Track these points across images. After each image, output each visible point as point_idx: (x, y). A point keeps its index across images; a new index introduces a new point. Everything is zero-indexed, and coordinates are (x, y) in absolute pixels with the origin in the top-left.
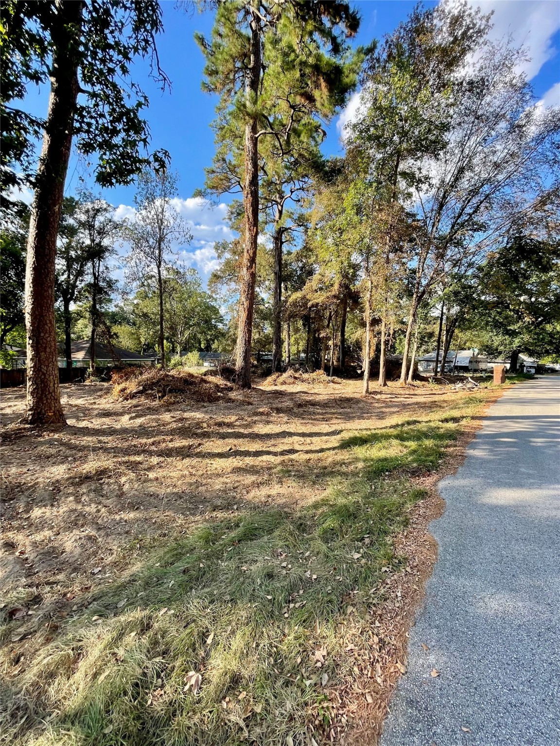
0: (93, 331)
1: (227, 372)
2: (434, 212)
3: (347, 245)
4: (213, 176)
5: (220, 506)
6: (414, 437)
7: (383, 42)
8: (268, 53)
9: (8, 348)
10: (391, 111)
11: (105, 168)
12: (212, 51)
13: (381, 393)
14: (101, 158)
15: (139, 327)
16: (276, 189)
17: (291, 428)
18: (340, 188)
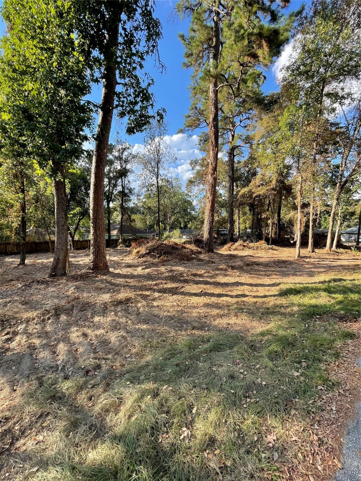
0: (122, 218)
1: (198, 242)
2: (355, 120)
3: (282, 153)
4: (189, 119)
5: (197, 327)
6: (340, 291)
7: (310, 4)
8: (225, 34)
9: (81, 228)
10: (317, 52)
11: (131, 124)
12: (189, 42)
13: (310, 257)
14: (129, 119)
15: (146, 215)
16: (230, 121)
17: (242, 280)
18: (276, 113)
